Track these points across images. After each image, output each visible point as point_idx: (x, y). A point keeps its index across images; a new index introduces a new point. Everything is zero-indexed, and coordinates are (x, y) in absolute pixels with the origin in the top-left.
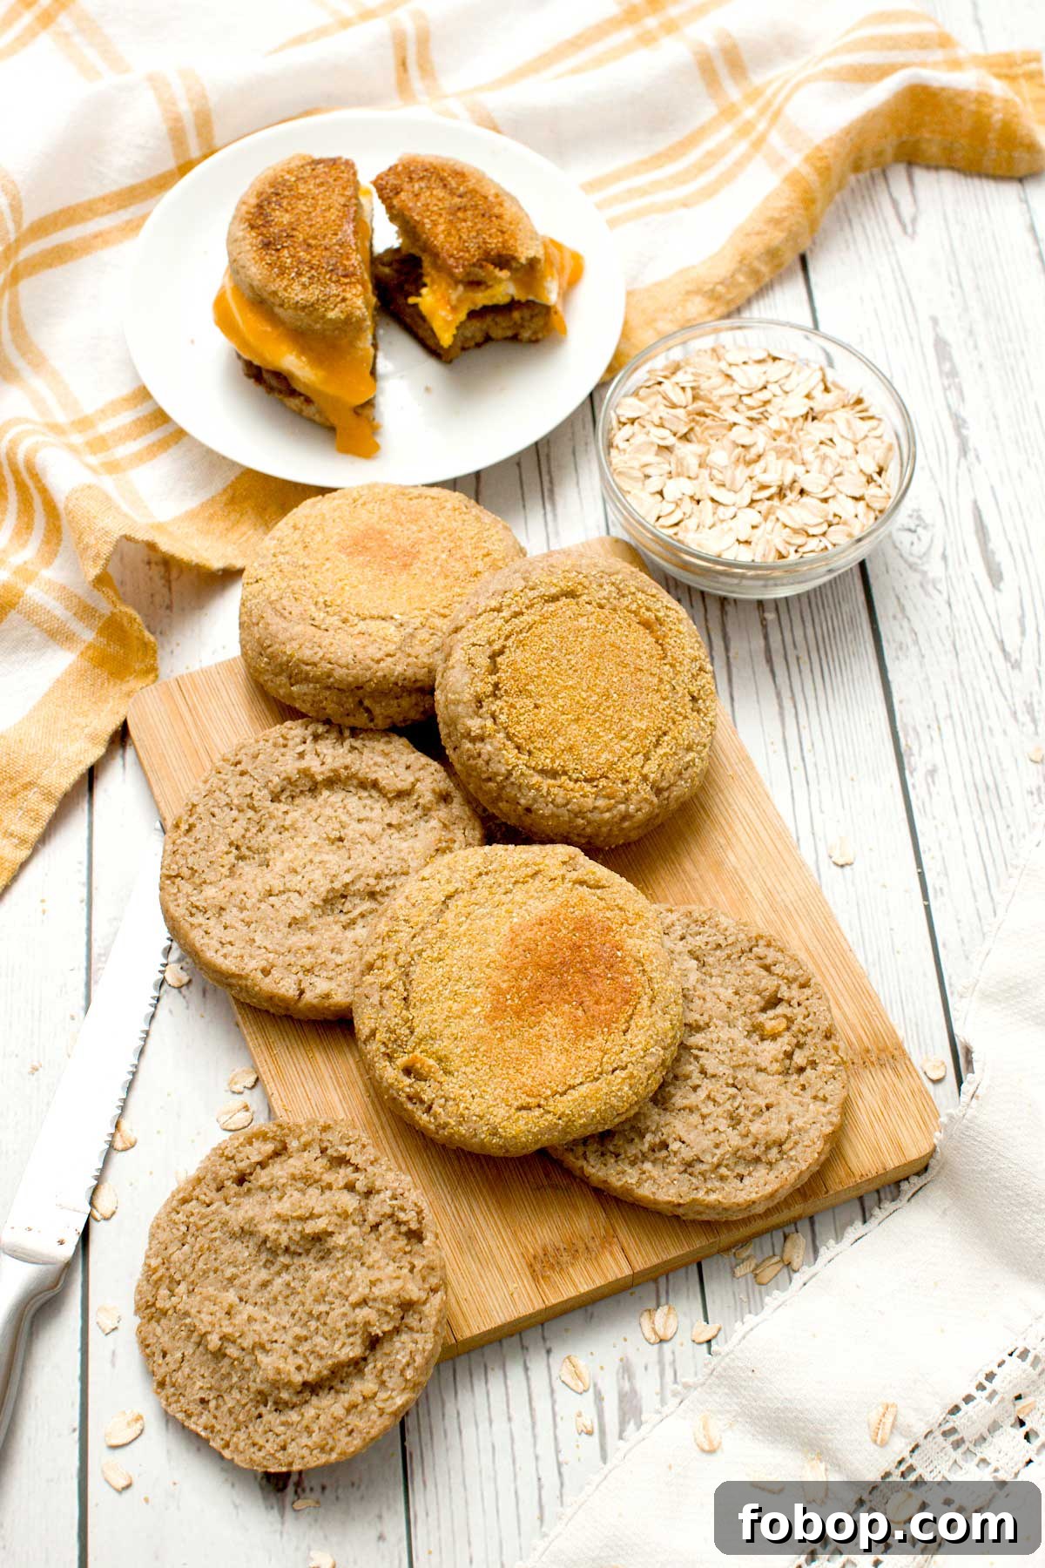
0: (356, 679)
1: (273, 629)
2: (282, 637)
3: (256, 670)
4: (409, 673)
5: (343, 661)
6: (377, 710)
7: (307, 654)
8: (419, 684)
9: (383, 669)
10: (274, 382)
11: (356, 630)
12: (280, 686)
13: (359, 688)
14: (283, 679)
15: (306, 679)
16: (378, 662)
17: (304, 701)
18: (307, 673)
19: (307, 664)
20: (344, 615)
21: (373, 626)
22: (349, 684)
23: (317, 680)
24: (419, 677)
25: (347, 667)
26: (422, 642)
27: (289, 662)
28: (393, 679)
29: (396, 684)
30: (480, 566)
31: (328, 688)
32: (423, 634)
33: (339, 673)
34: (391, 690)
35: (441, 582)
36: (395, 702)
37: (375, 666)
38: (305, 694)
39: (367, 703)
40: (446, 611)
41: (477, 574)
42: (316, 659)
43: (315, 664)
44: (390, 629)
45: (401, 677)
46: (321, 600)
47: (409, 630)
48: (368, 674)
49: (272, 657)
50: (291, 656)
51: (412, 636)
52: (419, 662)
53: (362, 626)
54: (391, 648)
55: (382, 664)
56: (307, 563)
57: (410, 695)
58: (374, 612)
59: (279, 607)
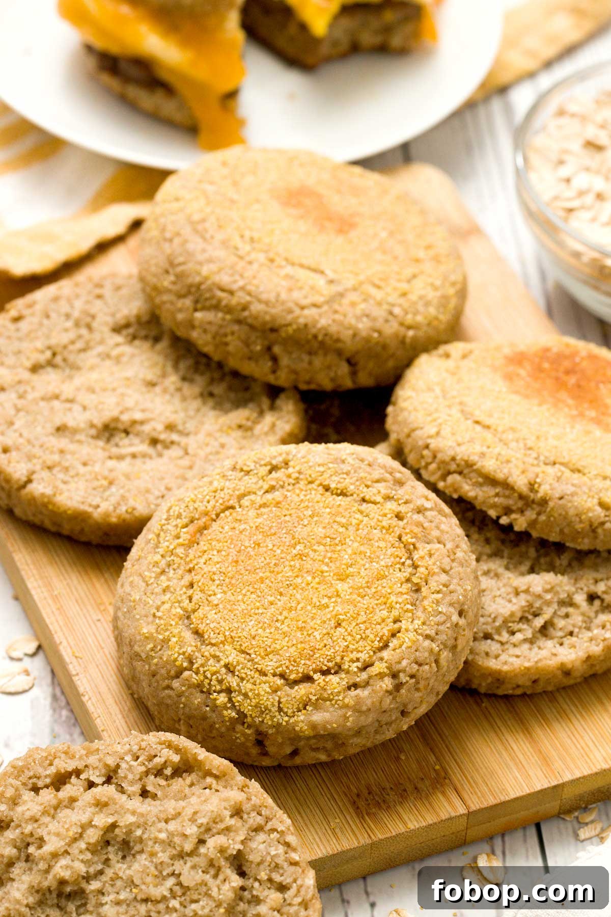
0: (274, 319)
1: (190, 246)
2: (200, 257)
3: (155, 288)
4: (334, 329)
5: (264, 297)
6: (284, 361)
7: (224, 279)
8: (339, 345)
9: (306, 317)
10: (134, 71)
11: (283, 272)
12: (180, 310)
13: (273, 330)
14: (188, 302)
15: (216, 307)
16: (303, 308)
17: (205, 331)
18: (220, 301)
19: (223, 290)
20: (271, 255)
21: (302, 274)
22: (265, 323)
23: (229, 310)
24: (342, 337)
25: (267, 303)
26: (353, 304)
27: (200, 284)
28: (314, 331)
29: (315, 337)
30: (421, 254)
31: (239, 322)
32: (353, 297)
33: (256, 308)
34: (308, 342)
35: (379, 256)
36: (306, 358)
37: (297, 312)
38: (210, 323)
39: (277, 349)
40: (382, 284)
41: (417, 261)
42: (235, 287)
43: (231, 293)
44: (321, 282)
45: (323, 332)
46: (247, 234)
47: (340, 288)
48: (289, 317)
49: (180, 277)
50: (206, 278)
51: (341, 295)
52: (346, 322)
53: (289, 270)
54: (320, 299)
55: (306, 312)
56: (235, 197)
57: (325, 355)
58: (304, 261)
59: (200, 227)
